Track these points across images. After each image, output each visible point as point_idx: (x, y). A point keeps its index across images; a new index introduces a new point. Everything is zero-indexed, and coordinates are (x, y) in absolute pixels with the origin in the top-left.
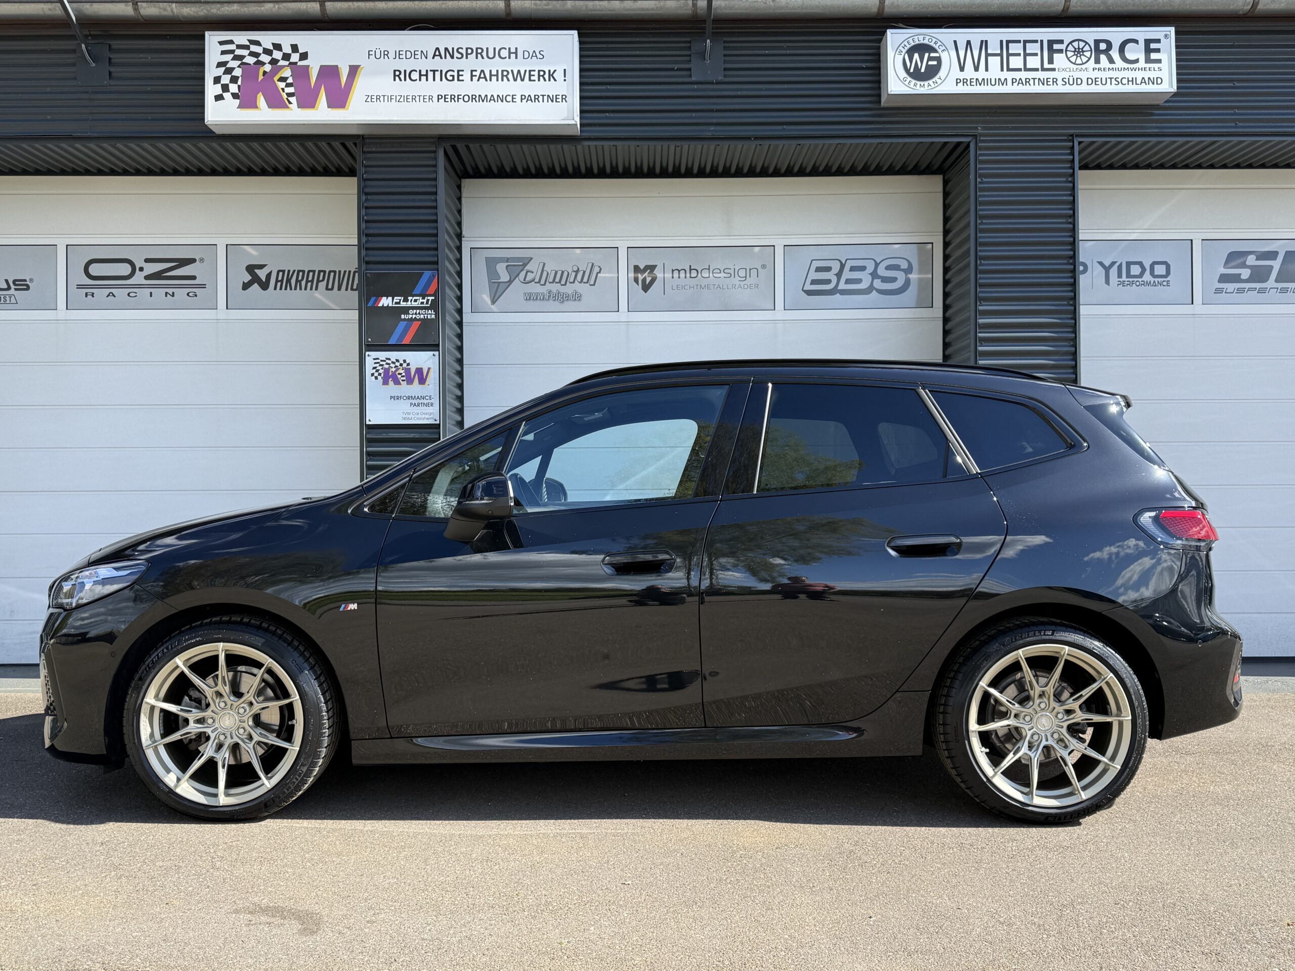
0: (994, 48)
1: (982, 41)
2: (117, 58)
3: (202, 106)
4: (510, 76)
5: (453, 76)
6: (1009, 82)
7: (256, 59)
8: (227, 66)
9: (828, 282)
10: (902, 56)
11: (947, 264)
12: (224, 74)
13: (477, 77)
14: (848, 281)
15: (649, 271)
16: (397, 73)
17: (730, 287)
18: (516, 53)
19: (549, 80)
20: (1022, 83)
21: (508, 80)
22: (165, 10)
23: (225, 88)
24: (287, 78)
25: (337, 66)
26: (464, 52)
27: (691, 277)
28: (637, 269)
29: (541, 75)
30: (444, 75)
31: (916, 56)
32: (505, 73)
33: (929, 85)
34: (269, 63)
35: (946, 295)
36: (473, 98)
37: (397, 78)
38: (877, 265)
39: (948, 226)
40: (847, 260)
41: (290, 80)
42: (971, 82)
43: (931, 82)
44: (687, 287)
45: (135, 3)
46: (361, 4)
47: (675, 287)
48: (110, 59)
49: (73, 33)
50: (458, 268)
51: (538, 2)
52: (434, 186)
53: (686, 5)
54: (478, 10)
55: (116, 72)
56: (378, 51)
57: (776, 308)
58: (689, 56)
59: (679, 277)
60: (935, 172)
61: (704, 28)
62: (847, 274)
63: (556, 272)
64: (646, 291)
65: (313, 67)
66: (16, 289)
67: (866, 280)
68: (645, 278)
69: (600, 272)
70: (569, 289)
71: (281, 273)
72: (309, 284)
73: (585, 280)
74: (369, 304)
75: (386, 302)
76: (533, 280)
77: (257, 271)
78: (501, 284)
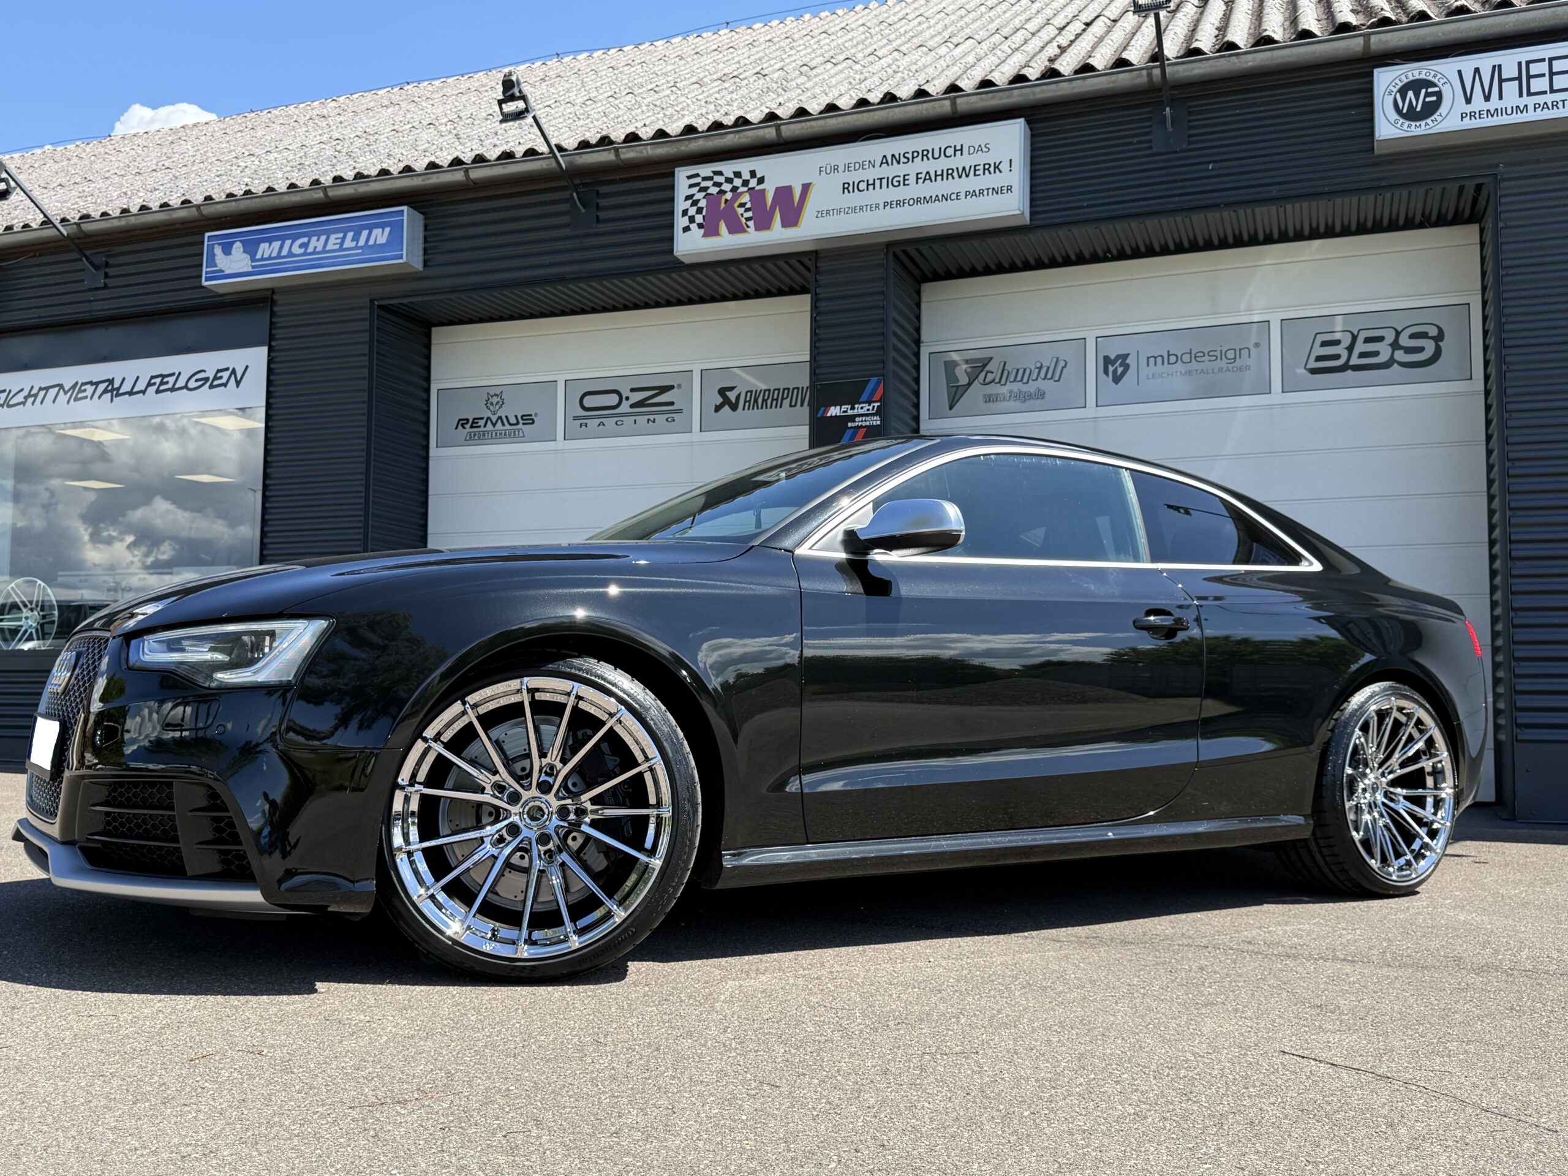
0: (1510, 71)
1: (1494, 67)
2: (603, 202)
3: (671, 239)
4: (955, 174)
5: (899, 181)
6: (1531, 108)
7: (717, 189)
8: (695, 198)
9: (1337, 357)
10: (1392, 97)
12: (692, 205)
13: (922, 180)
14: (1363, 355)
15: (1120, 361)
16: (846, 186)
17: (1216, 371)
18: (961, 150)
19: (995, 172)
20: (1548, 108)
21: (953, 178)
22: (641, 152)
23: (692, 219)
24: (746, 203)
25: (790, 187)
26: (910, 156)
27: (1169, 363)
28: (1107, 361)
29: (986, 168)
30: (891, 182)
31: (1410, 94)
32: (950, 172)
33: (1427, 124)
34: (731, 191)
35: (1486, 363)
36: (918, 201)
37: (846, 191)
38: (1398, 334)
40: (1359, 331)
41: (748, 205)
42: (1480, 114)
43: (1429, 121)
44: (1164, 375)
45: (616, 150)
46: (813, 123)
47: (1150, 376)
48: (598, 204)
49: (566, 184)
50: (915, 375)
51: (983, 96)
52: (882, 293)
53: (1140, 76)
54: (925, 112)
55: (602, 215)
56: (829, 167)
57: (1272, 391)
58: (1150, 126)
59: (1155, 365)
60: (1469, 221)
61: (1162, 96)
62: (1360, 347)
63: (1018, 370)
64: (1117, 383)
65: (770, 189)
66: (523, 424)
67: (1384, 352)
68: (1116, 368)
69: (1065, 366)
70: (1032, 387)
71: (749, 394)
72: (774, 402)
73: (1049, 376)
74: (819, 415)
75: (834, 411)
76: (993, 381)
77: (728, 393)
78: (960, 388)
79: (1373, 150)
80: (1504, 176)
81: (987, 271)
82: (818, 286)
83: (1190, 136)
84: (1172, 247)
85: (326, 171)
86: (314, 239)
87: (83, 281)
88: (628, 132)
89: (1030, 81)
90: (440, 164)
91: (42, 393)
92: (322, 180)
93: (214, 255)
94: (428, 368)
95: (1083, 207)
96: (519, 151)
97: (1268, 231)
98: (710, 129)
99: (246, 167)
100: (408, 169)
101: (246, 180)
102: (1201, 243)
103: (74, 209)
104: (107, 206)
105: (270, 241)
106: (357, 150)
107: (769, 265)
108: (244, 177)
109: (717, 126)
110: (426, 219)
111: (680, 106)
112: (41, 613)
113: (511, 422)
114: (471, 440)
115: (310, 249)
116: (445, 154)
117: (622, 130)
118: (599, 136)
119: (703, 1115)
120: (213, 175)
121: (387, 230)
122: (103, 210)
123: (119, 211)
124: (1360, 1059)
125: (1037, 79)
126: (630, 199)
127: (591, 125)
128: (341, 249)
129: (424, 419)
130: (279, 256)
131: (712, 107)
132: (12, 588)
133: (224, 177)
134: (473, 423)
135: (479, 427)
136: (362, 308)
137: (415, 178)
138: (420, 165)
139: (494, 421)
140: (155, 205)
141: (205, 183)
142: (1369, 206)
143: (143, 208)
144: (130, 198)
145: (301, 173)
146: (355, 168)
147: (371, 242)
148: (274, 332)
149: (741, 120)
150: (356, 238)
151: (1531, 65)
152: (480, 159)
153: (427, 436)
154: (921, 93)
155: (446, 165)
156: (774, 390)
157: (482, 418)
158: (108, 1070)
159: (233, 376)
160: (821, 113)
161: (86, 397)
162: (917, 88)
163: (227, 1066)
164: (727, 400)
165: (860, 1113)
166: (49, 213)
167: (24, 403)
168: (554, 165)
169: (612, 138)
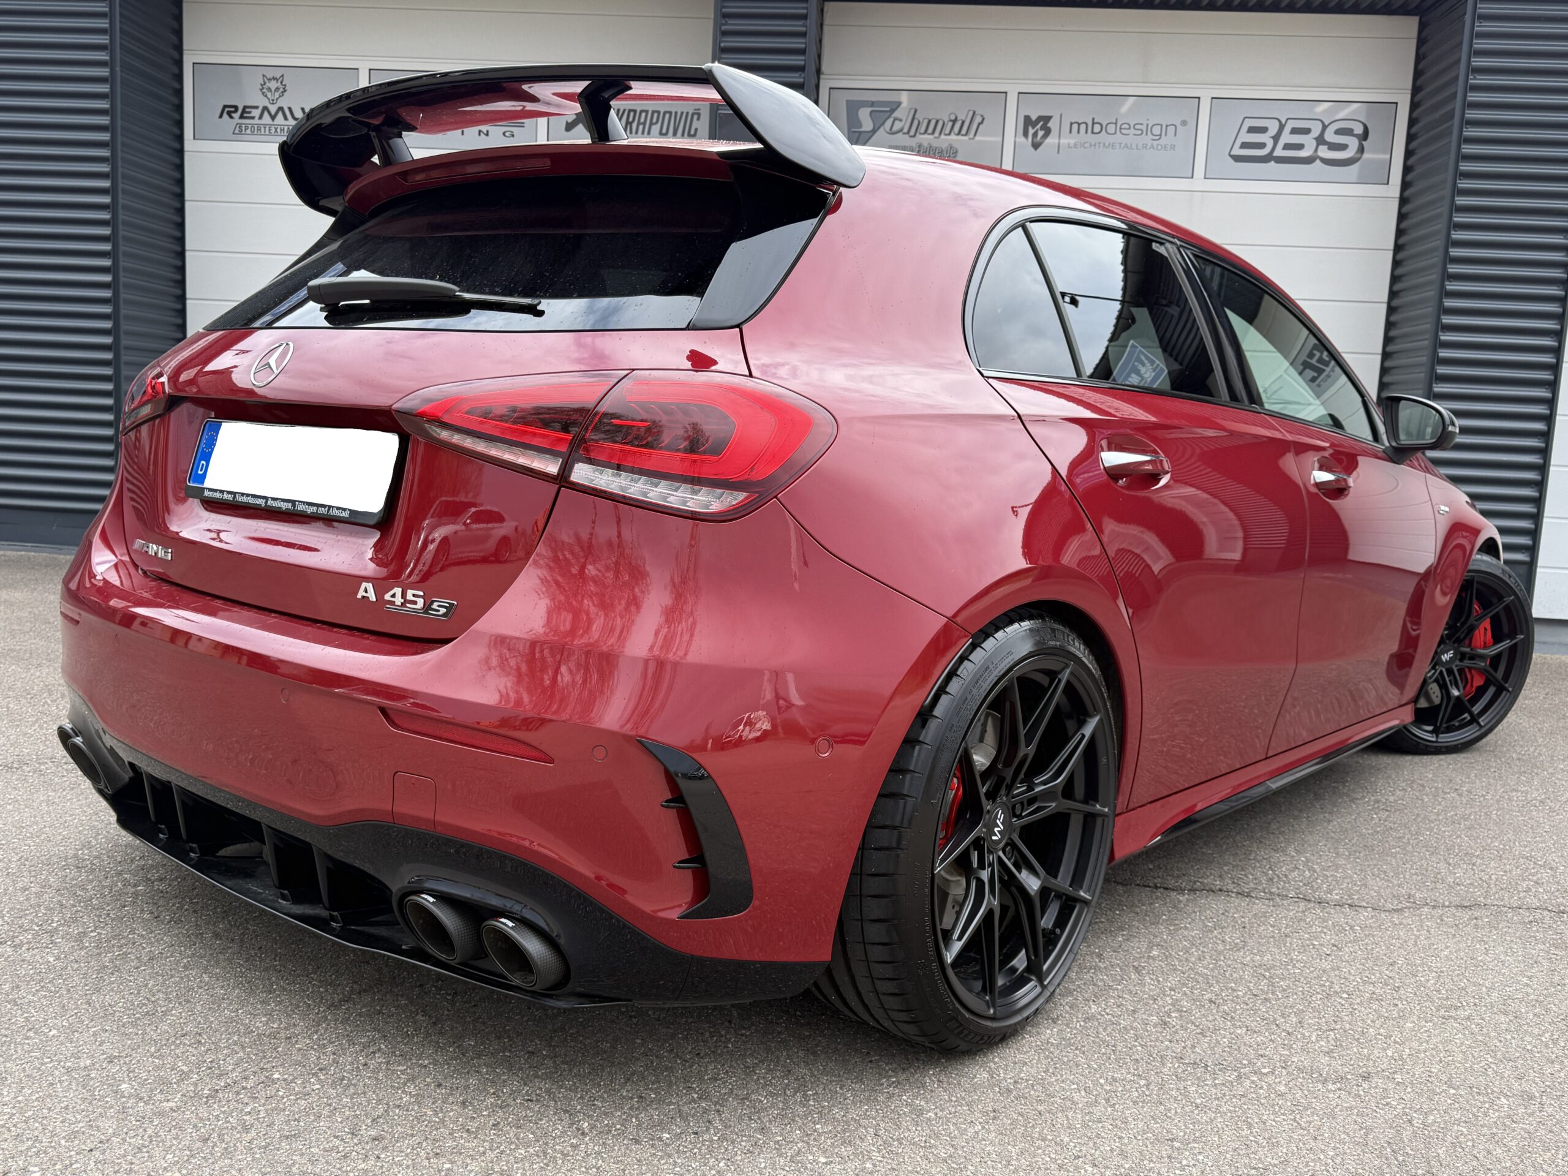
9: (1262, 146)
11: (1414, 130)
14: (1287, 147)
15: (1041, 123)
17: (1140, 147)
27: (1092, 133)
28: (1027, 118)
35: (1407, 169)
38: (1325, 127)
39: (1419, 83)
40: (1288, 119)
44: (1087, 145)
47: (1072, 145)
57: (1196, 175)
59: (1078, 132)
60: (1414, 12)
62: (1286, 138)
63: (929, 121)
64: (1036, 149)
67: (1309, 145)
68: (1037, 132)
69: (981, 123)
70: (944, 142)
72: (641, 127)
73: (964, 131)
76: (901, 130)
78: (862, 134)
94: (179, 33)
102: (1140, 0)
113: (297, 116)
114: (241, 133)
129: (176, 101)
134: (244, 111)
135: (253, 118)
139: (273, 113)
153: (180, 123)
157: (257, 107)
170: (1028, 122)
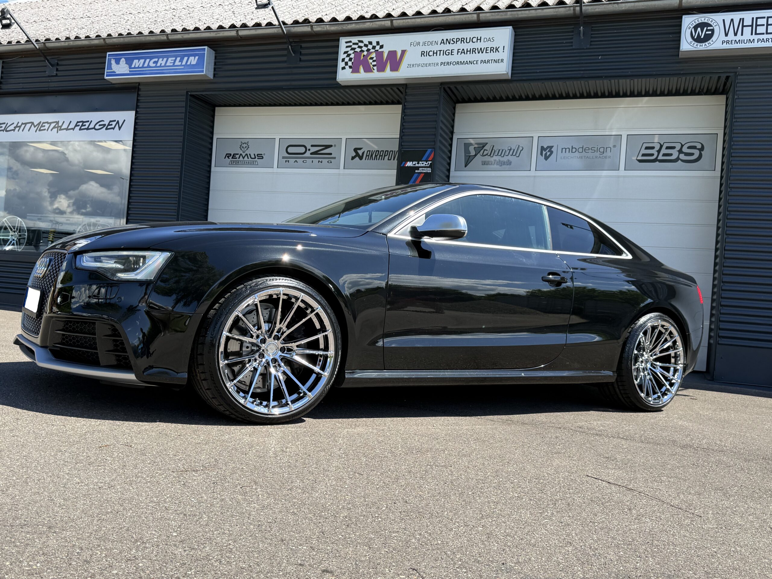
0: (748, 22)
1: (740, 19)
2: (303, 51)
3: (336, 72)
4: (477, 51)
5: (449, 53)
6: (756, 41)
7: (360, 50)
8: (348, 53)
9: (652, 155)
10: (690, 30)
12: (347, 56)
13: (460, 53)
14: (664, 155)
15: (549, 149)
16: (423, 53)
17: (594, 157)
18: (480, 39)
19: (496, 52)
20: (764, 41)
21: (475, 53)
22: (324, 28)
23: (346, 64)
24: (373, 58)
25: (396, 51)
26: (455, 40)
27: (572, 152)
28: (542, 147)
29: (492, 50)
30: (445, 53)
31: (699, 29)
32: (474, 50)
33: (705, 45)
34: (366, 51)
35: (723, 163)
36: (457, 63)
37: (423, 55)
38: (682, 146)
40: (664, 143)
41: (375, 59)
42: (731, 42)
43: (706, 43)
44: (569, 158)
45: (312, 26)
46: (409, 20)
47: (562, 158)
48: (301, 52)
49: (285, 41)
50: (450, 149)
51: (493, 14)
52: (437, 107)
53: (570, 10)
54: (464, 19)
55: (303, 58)
56: (415, 42)
57: (620, 169)
58: (573, 35)
59: (565, 152)
60: (722, 93)
61: (579, 21)
62: (664, 151)
63: (499, 150)
64: (546, 160)
65: (385, 51)
66: (258, 158)
67: (675, 154)
68: (546, 153)
69: (522, 150)
70: (505, 159)
71: (369, 152)
72: (381, 157)
73: (514, 154)
74: (402, 165)
75: (409, 164)
76: (487, 154)
77: (358, 151)
78: (471, 157)
79: (679, 55)
80: (740, 73)
81: (489, 100)
82: (406, 102)
83: (591, 41)
84: (578, 95)
85: (168, 26)
86: (161, 59)
87: (45, 72)
88: (318, 17)
89: (517, 8)
90: (225, 26)
91: (23, 126)
92: (166, 30)
93: (111, 64)
94: (212, 127)
95: (537, 72)
96: (264, 23)
97: (625, 91)
98: (358, 19)
99: (128, 20)
100: (209, 28)
101: (128, 27)
102: (592, 94)
103: (42, 35)
104: (59, 35)
105: (139, 59)
106: (183, 16)
107: (383, 89)
108: (127, 25)
109: (362, 18)
110: (216, 53)
111: (344, 6)
112: (19, 234)
113: (252, 157)
114: (232, 164)
115: (158, 65)
116: (227, 21)
117: (315, 16)
118: (303, 18)
119: (329, 484)
120: (111, 23)
121: (197, 58)
122: (57, 37)
123: (65, 38)
124: (621, 481)
125: (520, 8)
126: (317, 51)
127: (300, 12)
128: (174, 65)
129: (209, 152)
130: (143, 67)
131: (360, 8)
132: (5, 220)
133: (117, 24)
134: (233, 156)
135: (236, 158)
136: (182, 95)
137: (212, 33)
138: (214, 27)
139: (244, 156)
140: (83, 37)
141: (107, 27)
142: (674, 82)
143: (77, 37)
144: (70, 31)
145: (155, 26)
146: (182, 25)
147: (189, 63)
148: (139, 104)
149: (374, 16)
150: (181, 61)
151: (758, 19)
152: (244, 26)
153: (210, 161)
154: (463, 10)
155: (227, 28)
156: (381, 151)
157: (238, 154)
158: (63, 449)
159: (117, 125)
160: (413, 15)
161: (45, 130)
162: (461, 6)
163: (116, 451)
164: (357, 154)
165: (397, 488)
166: (29, 36)
167: (14, 130)
168: (280, 31)
169: (310, 20)
170: (543, 149)
